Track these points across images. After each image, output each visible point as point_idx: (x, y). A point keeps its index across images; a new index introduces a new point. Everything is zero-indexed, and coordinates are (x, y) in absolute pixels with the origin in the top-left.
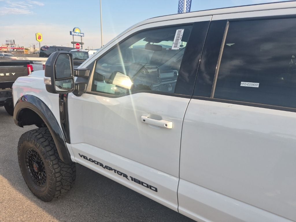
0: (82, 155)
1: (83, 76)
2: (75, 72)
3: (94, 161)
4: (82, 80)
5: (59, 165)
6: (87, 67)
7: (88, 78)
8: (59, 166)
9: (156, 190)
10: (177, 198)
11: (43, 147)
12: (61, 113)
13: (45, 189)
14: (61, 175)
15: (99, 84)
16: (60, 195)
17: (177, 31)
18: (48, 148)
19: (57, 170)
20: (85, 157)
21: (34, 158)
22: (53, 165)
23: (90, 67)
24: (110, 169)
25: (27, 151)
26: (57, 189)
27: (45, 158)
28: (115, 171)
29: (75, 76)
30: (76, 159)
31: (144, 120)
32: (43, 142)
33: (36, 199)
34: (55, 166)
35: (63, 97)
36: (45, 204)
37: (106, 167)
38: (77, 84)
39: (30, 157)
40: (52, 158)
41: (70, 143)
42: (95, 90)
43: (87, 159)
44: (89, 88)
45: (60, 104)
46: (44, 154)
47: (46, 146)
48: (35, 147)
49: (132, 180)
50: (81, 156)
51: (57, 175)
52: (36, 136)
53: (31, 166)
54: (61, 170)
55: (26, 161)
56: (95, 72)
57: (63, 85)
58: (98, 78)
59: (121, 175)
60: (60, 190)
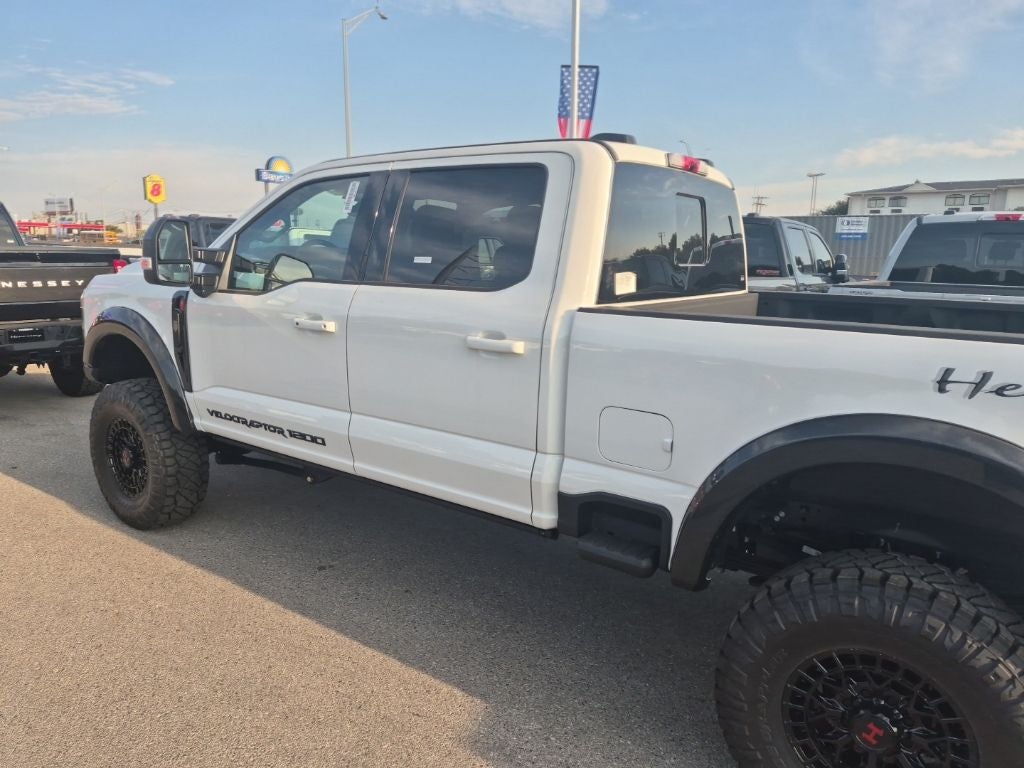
0: (213, 411)
1: (213, 261)
2: (196, 254)
3: (231, 418)
4: (213, 270)
5: (172, 442)
6: (222, 246)
7: (221, 266)
8: (173, 445)
9: (324, 443)
10: (350, 446)
11: (143, 408)
12: (175, 334)
13: (142, 502)
14: (177, 462)
15: (240, 276)
16: (174, 510)
17: (351, 184)
18: (152, 410)
19: (169, 452)
20: (217, 414)
21: (125, 439)
22: (162, 440)
23: (226, 248)
24: (259, 425)
25: (110, 426)
26: (171, 492)
27: (146, 430)
28: (265, 425)
29: (197, 260)
30: (203, 422)
31: (297, 324)
32: (141, 399)
33: (126, 528)
34: (165, 444)
35: (179, 304)
36: (143, 534)
37: (252, 424)
38: (200, 275)
39: (115, 440)
40: (160, 427)
41: (191, 390)
42: (233, 287)
43: (221, 417)
44: (223, 283)
45: (174, 318)
46: (144, 421)
47: (148, 406)
48: (125, 410)
49: (291, 436)
50: (212, 413)
51: (169, 461)
52: (129, 388)
53: (118, 457)
54: (176, 453)
55: (107, 449)
56: (235, 255)
57: (173, 275)
58: (241, 265)
59: (275, 431)
60: (174, 497)
